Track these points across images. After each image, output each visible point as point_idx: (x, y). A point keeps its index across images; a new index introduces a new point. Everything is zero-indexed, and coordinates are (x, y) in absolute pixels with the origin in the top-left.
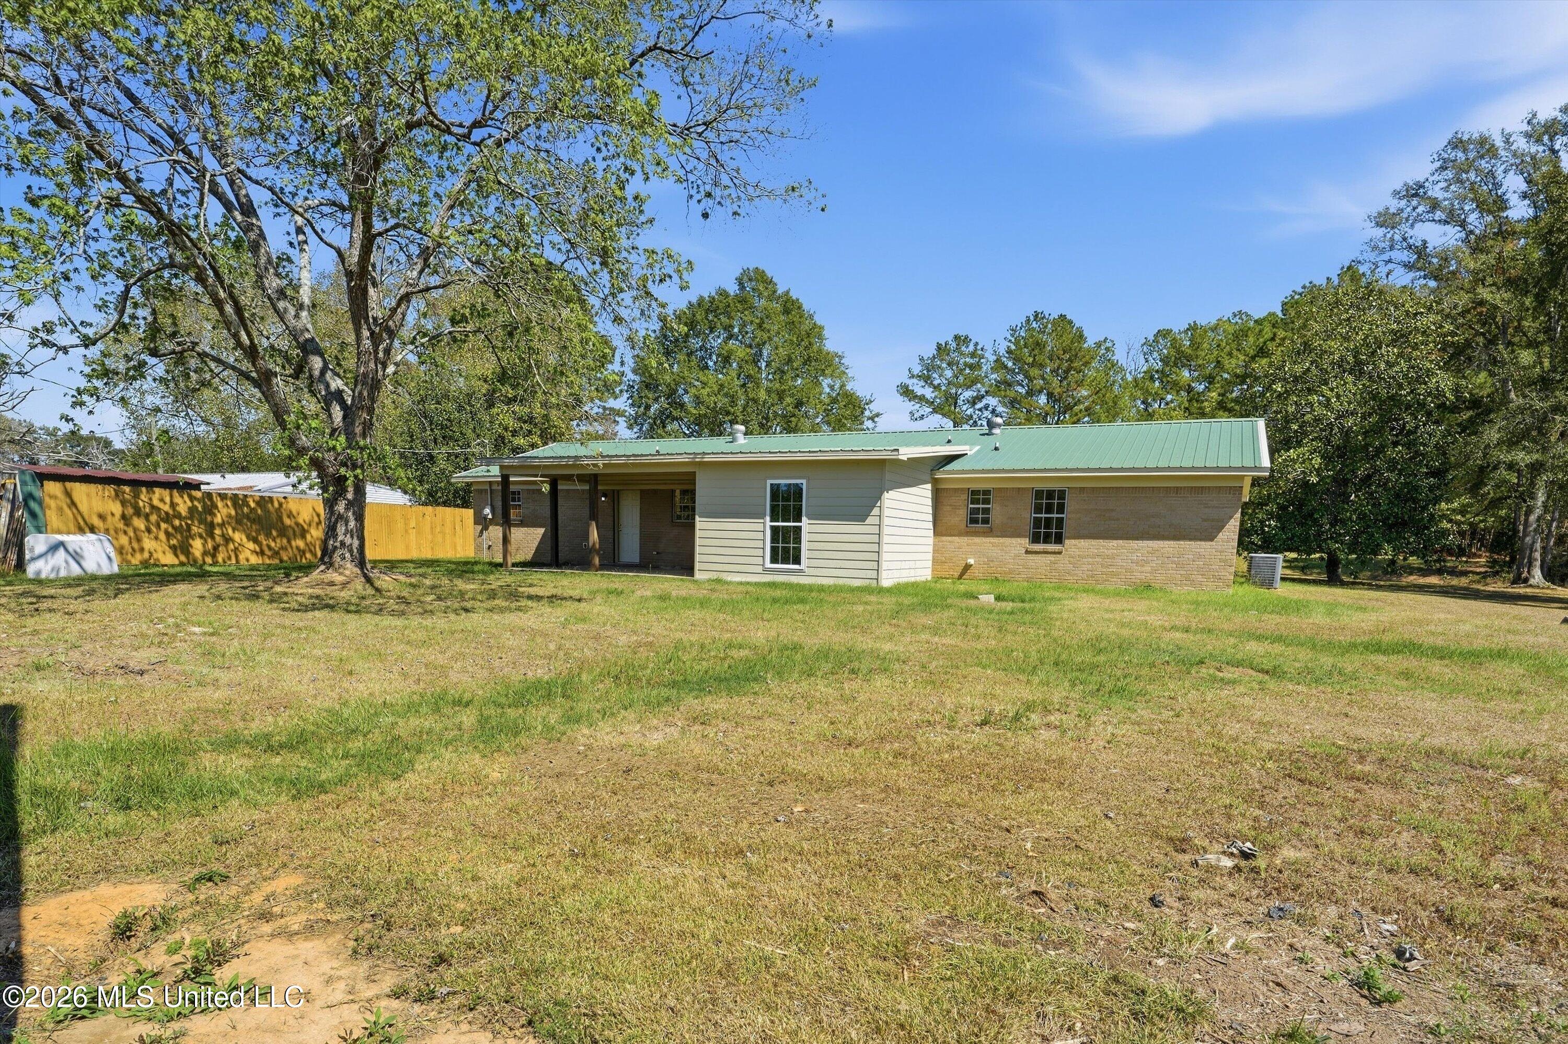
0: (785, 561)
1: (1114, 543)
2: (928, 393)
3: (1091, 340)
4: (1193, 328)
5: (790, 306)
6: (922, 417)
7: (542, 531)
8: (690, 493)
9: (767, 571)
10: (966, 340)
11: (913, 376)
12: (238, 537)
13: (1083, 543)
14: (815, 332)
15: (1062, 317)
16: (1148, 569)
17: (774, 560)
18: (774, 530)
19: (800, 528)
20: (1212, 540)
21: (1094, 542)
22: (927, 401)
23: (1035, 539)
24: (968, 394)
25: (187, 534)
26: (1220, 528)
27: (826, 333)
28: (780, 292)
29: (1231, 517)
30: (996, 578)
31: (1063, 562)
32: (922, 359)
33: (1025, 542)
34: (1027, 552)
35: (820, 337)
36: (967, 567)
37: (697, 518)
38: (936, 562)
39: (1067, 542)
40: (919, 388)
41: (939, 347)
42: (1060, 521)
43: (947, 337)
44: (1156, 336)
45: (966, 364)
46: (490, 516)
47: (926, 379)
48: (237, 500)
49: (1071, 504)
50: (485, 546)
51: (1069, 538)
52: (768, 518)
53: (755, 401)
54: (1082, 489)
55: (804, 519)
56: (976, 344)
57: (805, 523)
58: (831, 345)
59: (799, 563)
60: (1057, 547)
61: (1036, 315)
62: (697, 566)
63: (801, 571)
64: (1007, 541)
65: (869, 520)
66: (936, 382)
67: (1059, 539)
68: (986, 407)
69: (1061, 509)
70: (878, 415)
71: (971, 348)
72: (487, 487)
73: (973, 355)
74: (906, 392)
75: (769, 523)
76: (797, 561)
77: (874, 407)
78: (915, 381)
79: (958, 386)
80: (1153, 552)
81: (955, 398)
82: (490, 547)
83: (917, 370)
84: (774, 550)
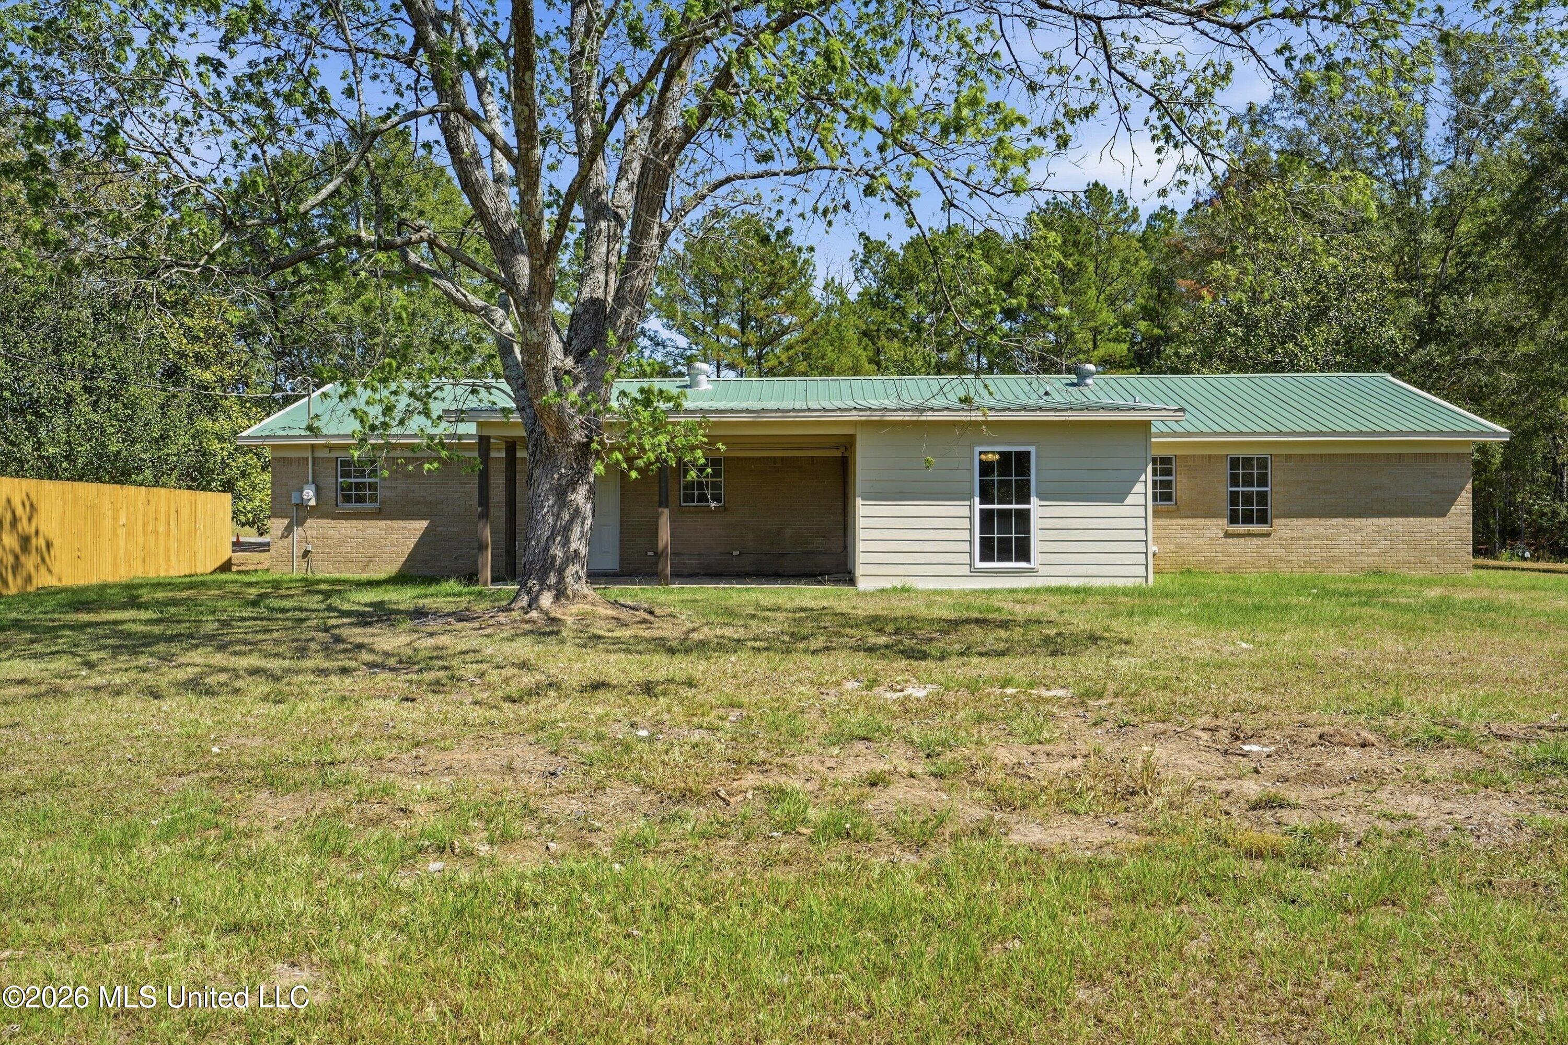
0: (1005, 555)
1: (1334, 521)
7: (424, 524)
9: (975, 572)
13: (1295, 522)
16: (1375, 550)
17: (986, 556)
18: (986, 517)
19: (1027, 512)
20: (1444, 515)
21: (1311, 521)
23: (1233, 520)
26: (1452, 501)
29: (1462, 489)
30: (1189, 571)
31: (1272, 548)
33: (1223, 523)
34: (1227, 535)
37: (859, 501)
39: (1276, 522)
42: (1262, 497)
46: (313, 503)
49: (1275, 475)
50: (298, 553)
51: (1278, 517)
52: (977, 500)
54: (1289, 457)
55: (1034, 500)
57: (1035, 506)
59: (1028, 560)
60: (1264, 528)
62: (860, 570)
63: (1032, 570)
64: (1200, 522)
65: (1130, 500)
67: (1263, 518)
69: (1263, 481)
72: (309, 455)
75: (978, 506)
76: (1024, 555)
80: (1381, 530)
82: (306, 554)
84: (986, 544)
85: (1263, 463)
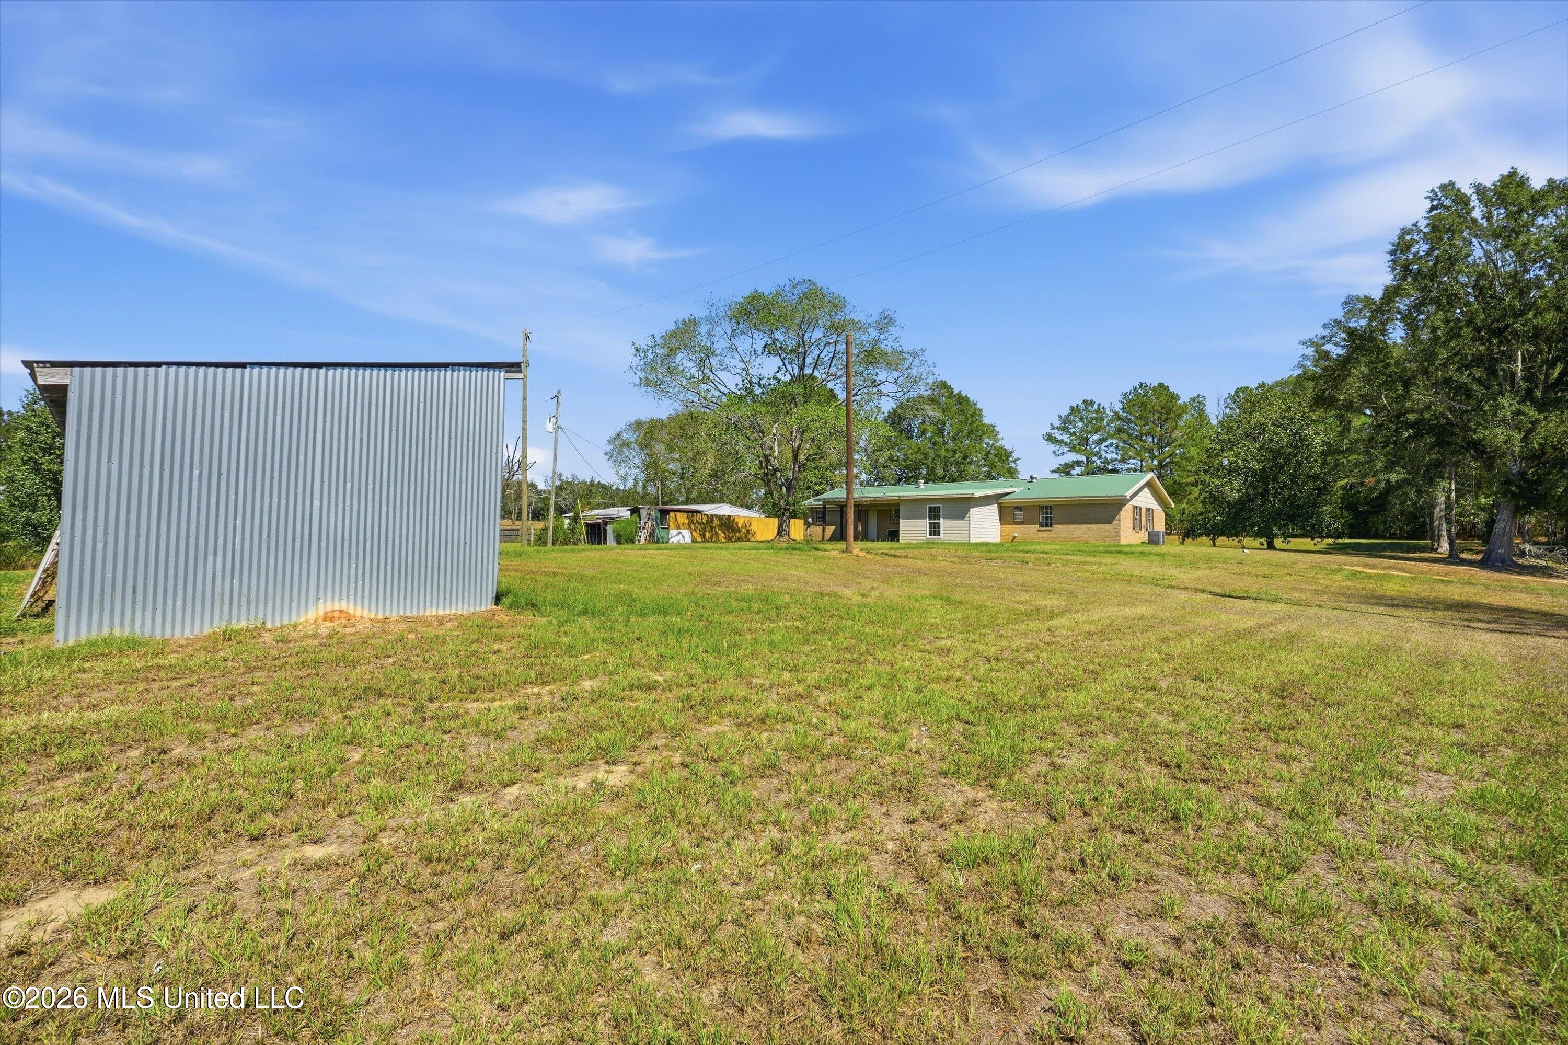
0: (935, 535)
1: (1073, 526)
2: (1066, 438)
3: (1184, 399)
4: (1262, 385)
5: (962, 400)
6: (1063, 454)
7: (834, 527)
8: (897, 512)
9: (926, 538)
10: (1092, 403)
11: (1054, 428)
12: (720, 532)
13: (1060, 526)
14: (978, 413)
15: (1161, 385)
16: (1087, 536)
17: (929, 534)
18: (930, 523)
19: (939, 523)
20: (1111, 524)
21: (1065, 526)
22: (1066, 444)
23: (1042, 525)
24: (1096, 437)
25: (704, 530)
26: (1114, 519)
27: (984, 413)
28: (956, 392)
29: (1118, 514)
31: (1053, 534)
32: (1060, 417)
33: (1037, 527)
34: (1039, 530)
35: (981, 416)
36: (1015, 537)
37: (901, 520)
38: (1002, 536)
39: (1055, 526)
40: (1058, 435)
41: (1072, 408)
42: (1051, 518)
43: (1077, 401)
44: (1237, 392)
45: (1092, 419)
46: (811, 522)
47: (1064, 429)
48: (720, 517)
49: (1055, 511)
52: (928, 519)
53: (939, 456)
54: (1058, 505)
55: (942, 518)
56: (1099, 405)
57: (942, 520)
58: (987, 420)
59: (940, 535)
60: (1050, 529)
61: (1141, 385)
62: (900, 537)
63: (941, 538)
64: (1030, 526)
65: (965, 519)
66: (1071, 431)
67: (1051, 526)
68: (1112, 445)
69: (1052, 513)
70: (1018, 459)
71: (1096, 407)
73: (1097, 412)
74: (1050, 438)
75: (928, 521)
76: (938, 534)
77: (1015, 455)
78: (1056, 431)
79: (1088, 433)
80: (1089, 529)
81: (1088, 439)
83: (1057, 423)
84: (930, 531)
85: (1051, 507)
